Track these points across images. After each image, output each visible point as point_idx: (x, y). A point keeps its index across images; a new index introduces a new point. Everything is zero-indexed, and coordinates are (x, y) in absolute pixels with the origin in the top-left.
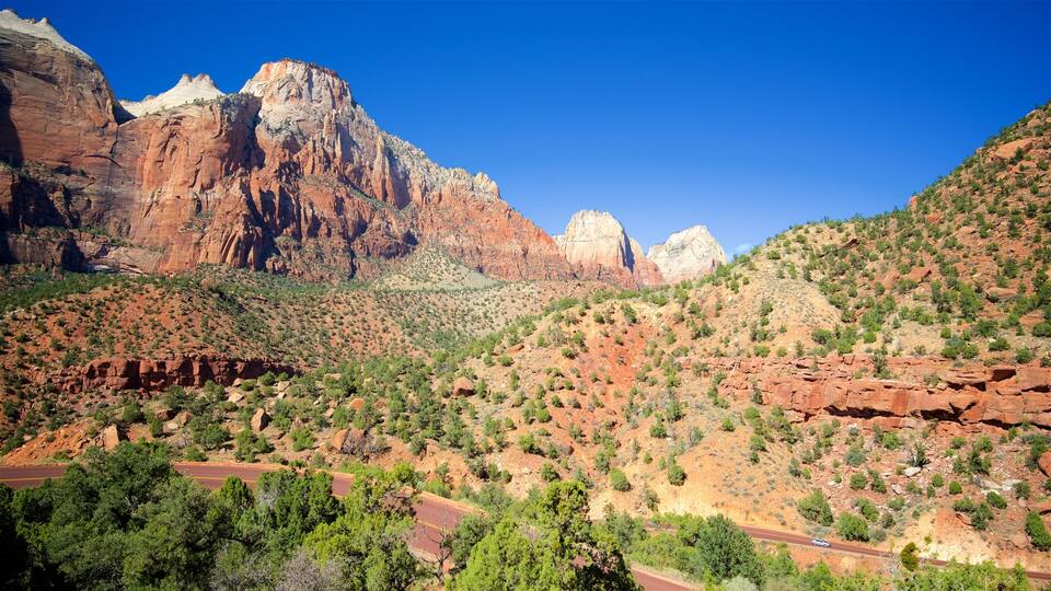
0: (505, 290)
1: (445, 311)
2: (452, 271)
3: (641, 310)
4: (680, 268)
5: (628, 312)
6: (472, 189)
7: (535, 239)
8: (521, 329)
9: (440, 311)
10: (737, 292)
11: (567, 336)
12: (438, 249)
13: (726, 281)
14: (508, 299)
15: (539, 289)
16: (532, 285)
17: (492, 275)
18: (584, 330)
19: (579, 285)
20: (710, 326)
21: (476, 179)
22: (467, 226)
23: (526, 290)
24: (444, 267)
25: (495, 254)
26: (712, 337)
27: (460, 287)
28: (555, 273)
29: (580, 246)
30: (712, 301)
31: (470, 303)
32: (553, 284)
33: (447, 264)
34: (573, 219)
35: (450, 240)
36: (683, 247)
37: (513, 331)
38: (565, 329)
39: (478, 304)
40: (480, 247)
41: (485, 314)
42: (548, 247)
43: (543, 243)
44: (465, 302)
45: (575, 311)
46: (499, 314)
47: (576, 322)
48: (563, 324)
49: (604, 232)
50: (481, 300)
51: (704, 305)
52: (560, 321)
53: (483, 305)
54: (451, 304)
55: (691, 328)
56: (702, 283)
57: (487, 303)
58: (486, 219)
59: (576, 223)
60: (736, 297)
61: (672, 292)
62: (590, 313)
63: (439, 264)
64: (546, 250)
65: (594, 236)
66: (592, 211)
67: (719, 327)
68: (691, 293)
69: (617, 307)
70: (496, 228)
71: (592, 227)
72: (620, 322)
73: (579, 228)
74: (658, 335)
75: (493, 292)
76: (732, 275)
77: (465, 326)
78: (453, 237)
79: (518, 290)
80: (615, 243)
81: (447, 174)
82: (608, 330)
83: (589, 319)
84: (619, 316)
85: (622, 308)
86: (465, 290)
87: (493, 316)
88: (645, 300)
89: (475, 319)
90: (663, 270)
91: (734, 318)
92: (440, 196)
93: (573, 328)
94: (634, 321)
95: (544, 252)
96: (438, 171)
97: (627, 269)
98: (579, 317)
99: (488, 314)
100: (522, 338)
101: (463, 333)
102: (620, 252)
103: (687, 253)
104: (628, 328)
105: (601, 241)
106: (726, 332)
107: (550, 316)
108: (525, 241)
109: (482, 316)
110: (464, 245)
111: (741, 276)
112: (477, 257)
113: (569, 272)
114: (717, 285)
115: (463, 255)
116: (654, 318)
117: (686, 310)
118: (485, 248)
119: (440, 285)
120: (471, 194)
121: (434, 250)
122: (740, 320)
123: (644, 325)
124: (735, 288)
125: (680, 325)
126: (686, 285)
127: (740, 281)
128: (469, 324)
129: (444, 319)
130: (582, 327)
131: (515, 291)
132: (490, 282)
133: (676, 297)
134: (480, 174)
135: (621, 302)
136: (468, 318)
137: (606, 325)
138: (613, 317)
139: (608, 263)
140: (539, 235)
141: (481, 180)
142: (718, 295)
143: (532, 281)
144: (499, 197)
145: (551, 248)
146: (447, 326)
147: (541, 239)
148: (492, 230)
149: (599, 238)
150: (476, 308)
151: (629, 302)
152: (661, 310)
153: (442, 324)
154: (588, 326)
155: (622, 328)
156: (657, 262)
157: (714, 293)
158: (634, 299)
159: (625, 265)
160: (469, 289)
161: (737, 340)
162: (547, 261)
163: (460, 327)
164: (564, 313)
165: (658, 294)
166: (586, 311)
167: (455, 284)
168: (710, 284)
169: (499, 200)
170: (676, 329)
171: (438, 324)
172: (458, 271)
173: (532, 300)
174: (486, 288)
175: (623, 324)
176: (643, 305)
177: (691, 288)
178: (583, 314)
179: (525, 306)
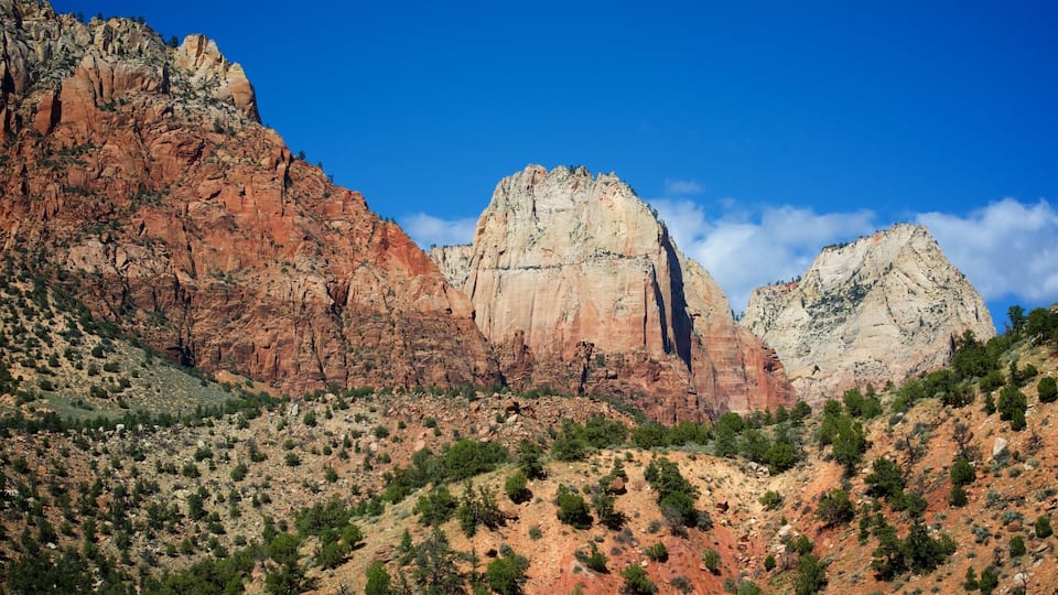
0: (267, 421)
1: (57, 491)
2: (88, 359)
3: (716, 484)
4: (849, 362)
5: (673, 491)
6: (164, 88)
7: (371, 256)
8: (310, 547)
9: (43, 491)
10: (1019, 426)
11: (465, 568)
12: (41, 286)
13: (986, 389)
14: (278, 455)
15: (378, 420)
16: (358, 408)
17: (223, 376)
18: (524, 547)
19: (516, 408)
20: (935, 535)
21: (179, 53)
22: (143, 211)
23: (339, 425)
24: (61, 345)
25: (235, 302)
26: (941, 570)
27: (114, 413)
28: (438, 373)
29: (521, 282)
30: (941, 454)
31: (147, 468)
32: (430, 405)
33: (72, 335)
34: (498, 196)
35: (87, 256)
36: (858, 294)
37: (288, 553)
38: (459, 543)
39: (172, 470)
40: (184, 279)
41: (196, 504)
42: (415, 283)
43: (397, 267)
44: (128, 463)
45: (494, 482)
46: (246, 502)
47: (495, 520)
48: (452, 527)
49: (603, 238)
50: (184, 457)
51: (918, 468)
52: (443, 518)
53: (192, 472)
54: (80, 470)
55: (874, 543)
56: (909, 398)
57: (203, 466)
58: (207, 186)
59: (511, 209)
60: (1018, 441)
61: (812, 426)
62: (545, 491)
63: (44, 334)
64: (412, 296)
65: (569, 252)
66: (562, 171)
67: (964, 539)
68: (875, 430)
69: (634, 473)
70: (241, 218)
71: (563, 224)
72: (644, 525)
73: (520, 226)
74: (770, 564)
75: (225, 429)
76: (1006, 371)
77: (125, 545)
78: (94, 245)
79: (311, 422)
80: (636, 274)
81: (83, 38)
82: (605, 548)
83: (541, 509)
84: (638, 504)
85: (651, 476)
86: (130, 422)
87: (223, 511)
88: (726, 452)
89: (162, 519)
90: (795, 368)
91: (1013, 508)
92: (56, 107)
93: (485, 540)
94: (692, 518)
95: (400, 303)
96: (52, 25)
97: (677, 363)
98: (505, 505)
99: (209, 506)
100: (310, 574)
101: (120, 567)
102: (653, 306)
103: (871, 310)
104: (668, 540)
105: (590, 269)
106: (986, 553)
107: (410, 502)
108: (342, 264)
109: (185, 508)
110: (132, 273)
111: (1031, 373)
112: (174, 314)
113: (482, 365)
114: (958, 403)
115: (127, 308)
116: (758, 508)
117: (859, 484)
118: (204, 282)
119: (44, 406)
120: (159, 105)
121: (31, 287)
122: (1031, 515)
123: (724, 536)
124: (1013, 413)
125: (841, 532)
126: (861, 405)
127: (1030, 391)
128: (140, 538)
129: (56, 518)
130: (517, 538)
131: (299, 428)
132: (216, 398)
133: (825, 442)
134: (190, 43)
135: (647, 456)
136: (139, 516)
137: (597, 530)
138: (621, 505)
139: (612, 339)
140: (385, 244)
141: (195, 59)
142: (961, 434)
143: (357, 395)
144: (255, 115)
145: (425, 287)
146: (66, 541)
147: (394, 261)
148: (229, 223)
149: (584, 259)
150: (166, 483)
151: (675, 456)
152: (777, 484)
153: (48, 536)
154: (536, 534)
155: (651, 541)
156: (774, 341)
157: (947, 429)
158: (692, 446)
159: (667, 348)
160: (145, 418)
161: (1018, 578)
162: (414, 328)
163: (107, 545)
164: (457, 491)
165: (769, 432)
166: (530, 485)
167: (98, 402)
168: (935, 401)
169: (253, 126)
170: (827, 545)
171: (35, 533)
172: (111, 359)
173: (357, 460)
174: (202, 417)
175: (654, 528)
176: (721, 469)
177: (875, 412)
178: (521, 496)
179: (333, 477)
